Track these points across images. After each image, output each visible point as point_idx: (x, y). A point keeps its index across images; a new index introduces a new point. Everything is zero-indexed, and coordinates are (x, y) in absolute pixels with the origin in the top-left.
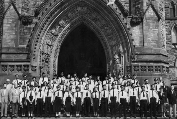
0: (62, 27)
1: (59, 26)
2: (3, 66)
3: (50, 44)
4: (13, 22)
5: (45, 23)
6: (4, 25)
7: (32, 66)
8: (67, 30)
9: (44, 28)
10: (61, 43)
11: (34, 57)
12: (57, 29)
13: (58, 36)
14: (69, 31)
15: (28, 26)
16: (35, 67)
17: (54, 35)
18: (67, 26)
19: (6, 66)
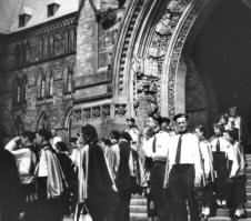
0: (175, 14)
1: (168, 15)
2: (76, 111)
3: (155, 55)
4: (89, 28)
5: (135, 16)
6: (78, 36)
7: (117, 106)
8: (189, 17)
9: (135, 26)
10: (180, 49)
11: (121, 86)
12: (166, 22)
13: (170, 35)
14: (195, 18)
15: (111, 29)
16: (124, 106)
17: (161, 36)
18: (186, 10)
19: (80, 111)
